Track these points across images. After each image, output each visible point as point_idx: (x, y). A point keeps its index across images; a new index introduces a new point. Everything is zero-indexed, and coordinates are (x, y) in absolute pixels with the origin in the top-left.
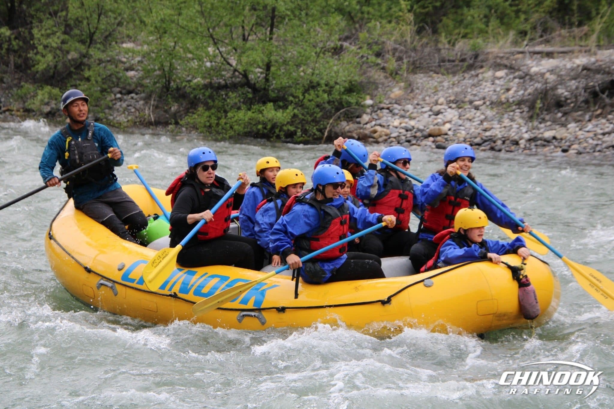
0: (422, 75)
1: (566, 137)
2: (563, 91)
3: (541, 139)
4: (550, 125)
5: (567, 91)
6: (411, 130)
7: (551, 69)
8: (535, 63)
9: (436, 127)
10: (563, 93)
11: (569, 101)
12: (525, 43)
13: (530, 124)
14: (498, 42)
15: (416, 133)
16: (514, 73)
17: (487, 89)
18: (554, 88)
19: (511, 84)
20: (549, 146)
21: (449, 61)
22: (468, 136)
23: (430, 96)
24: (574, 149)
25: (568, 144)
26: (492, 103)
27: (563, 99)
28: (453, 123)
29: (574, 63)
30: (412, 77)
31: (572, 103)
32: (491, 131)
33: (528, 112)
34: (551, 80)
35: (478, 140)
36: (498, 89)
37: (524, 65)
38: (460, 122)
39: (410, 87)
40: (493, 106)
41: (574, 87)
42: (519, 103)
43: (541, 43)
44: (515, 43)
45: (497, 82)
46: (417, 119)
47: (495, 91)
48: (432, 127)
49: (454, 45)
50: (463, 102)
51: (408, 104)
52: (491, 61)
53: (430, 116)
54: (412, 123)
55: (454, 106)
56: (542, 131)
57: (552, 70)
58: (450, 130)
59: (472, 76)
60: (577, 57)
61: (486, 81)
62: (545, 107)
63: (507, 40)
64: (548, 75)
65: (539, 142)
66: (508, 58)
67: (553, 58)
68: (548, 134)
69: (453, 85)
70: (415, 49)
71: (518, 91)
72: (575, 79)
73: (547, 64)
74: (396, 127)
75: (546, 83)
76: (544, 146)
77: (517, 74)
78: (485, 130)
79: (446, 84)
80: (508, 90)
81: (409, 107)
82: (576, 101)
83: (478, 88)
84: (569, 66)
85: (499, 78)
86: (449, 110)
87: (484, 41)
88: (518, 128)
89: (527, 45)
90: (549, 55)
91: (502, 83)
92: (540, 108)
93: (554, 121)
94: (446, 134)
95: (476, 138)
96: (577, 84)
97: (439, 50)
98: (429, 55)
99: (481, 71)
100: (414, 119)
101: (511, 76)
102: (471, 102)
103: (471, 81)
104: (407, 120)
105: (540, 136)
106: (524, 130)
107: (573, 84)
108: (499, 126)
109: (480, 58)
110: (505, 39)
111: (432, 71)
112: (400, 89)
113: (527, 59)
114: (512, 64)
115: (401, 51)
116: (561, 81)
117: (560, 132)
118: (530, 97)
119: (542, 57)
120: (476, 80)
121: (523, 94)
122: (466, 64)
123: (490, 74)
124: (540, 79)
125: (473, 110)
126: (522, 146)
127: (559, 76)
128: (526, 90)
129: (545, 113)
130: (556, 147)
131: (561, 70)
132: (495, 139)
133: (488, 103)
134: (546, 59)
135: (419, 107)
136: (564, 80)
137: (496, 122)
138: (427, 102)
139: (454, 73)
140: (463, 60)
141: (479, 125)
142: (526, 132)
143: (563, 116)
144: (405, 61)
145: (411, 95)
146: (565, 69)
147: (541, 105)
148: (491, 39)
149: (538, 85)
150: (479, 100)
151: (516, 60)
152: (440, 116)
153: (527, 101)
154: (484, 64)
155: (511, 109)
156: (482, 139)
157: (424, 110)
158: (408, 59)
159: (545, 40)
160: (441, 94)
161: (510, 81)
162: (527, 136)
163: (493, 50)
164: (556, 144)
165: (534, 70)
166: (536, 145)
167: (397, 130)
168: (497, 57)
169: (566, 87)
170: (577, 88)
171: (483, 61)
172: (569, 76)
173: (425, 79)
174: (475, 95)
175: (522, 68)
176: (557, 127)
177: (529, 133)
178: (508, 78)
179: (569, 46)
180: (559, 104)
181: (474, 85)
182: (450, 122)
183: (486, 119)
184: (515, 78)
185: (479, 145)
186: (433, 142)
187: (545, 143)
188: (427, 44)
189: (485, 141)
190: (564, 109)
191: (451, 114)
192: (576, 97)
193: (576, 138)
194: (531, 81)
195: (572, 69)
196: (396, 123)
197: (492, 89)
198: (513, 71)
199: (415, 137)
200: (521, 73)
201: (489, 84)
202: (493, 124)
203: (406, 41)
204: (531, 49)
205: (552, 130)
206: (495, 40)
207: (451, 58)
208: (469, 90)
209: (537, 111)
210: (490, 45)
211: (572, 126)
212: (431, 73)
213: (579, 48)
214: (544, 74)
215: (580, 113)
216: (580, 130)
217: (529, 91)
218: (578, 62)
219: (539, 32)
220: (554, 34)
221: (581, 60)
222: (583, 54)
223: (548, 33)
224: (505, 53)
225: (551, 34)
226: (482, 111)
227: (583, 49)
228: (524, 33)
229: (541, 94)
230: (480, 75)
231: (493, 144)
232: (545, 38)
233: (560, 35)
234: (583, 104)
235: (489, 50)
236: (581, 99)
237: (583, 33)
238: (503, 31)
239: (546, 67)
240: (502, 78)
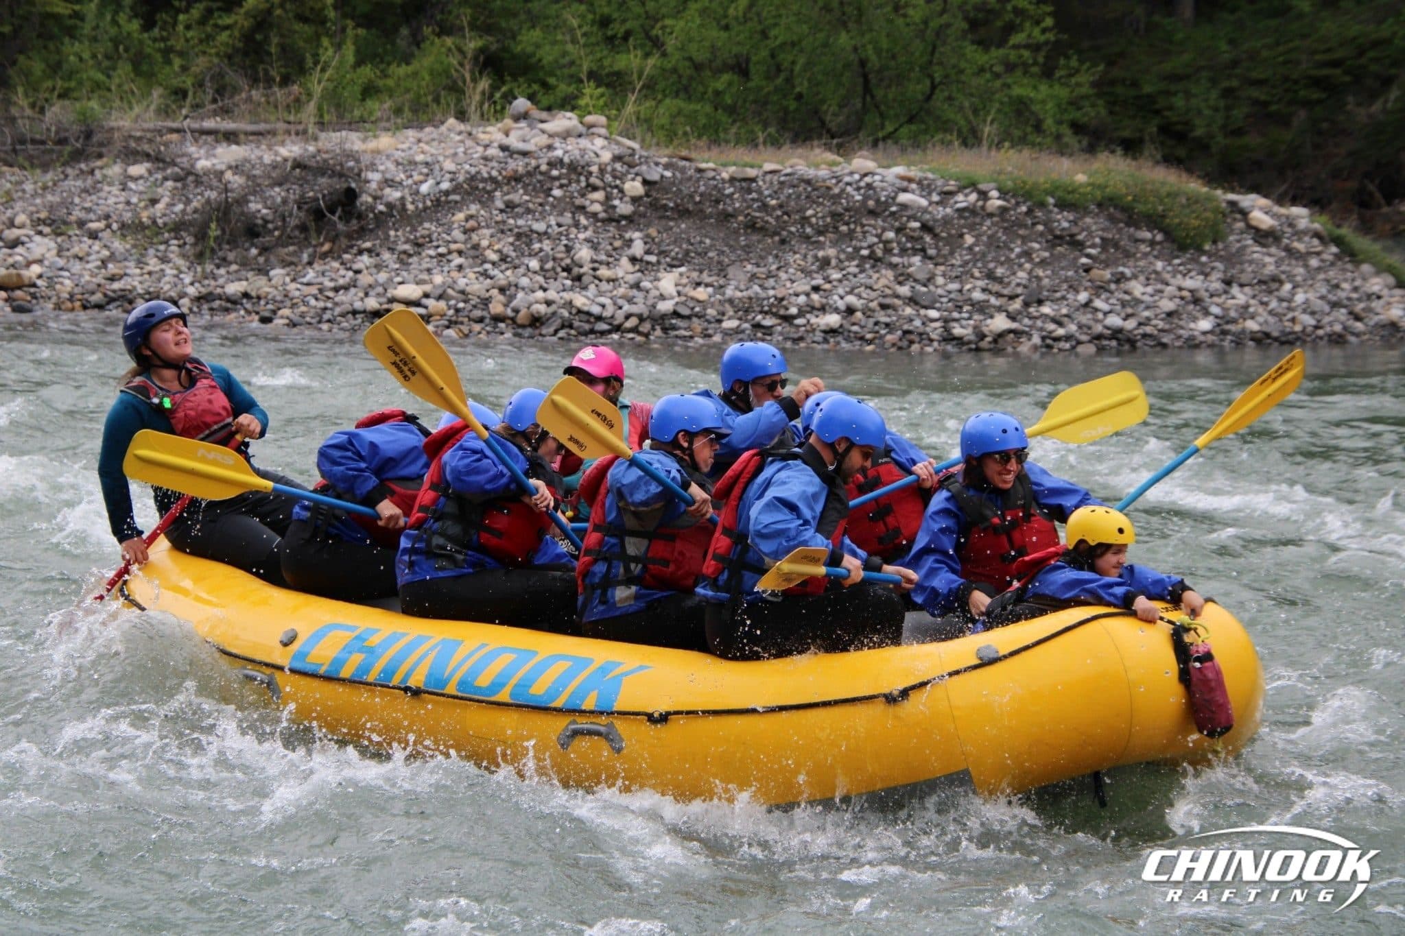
1: (268, 293)
2: (259, 206)
3: (220, 297)
4: (236, 272)
5: (267, 207)
7: (234, 164)
8: (202, 151)
9: (12, 271)
10: (259, 211)
11: (270, 226)
12: (184, 112)
13: (199, 269)
14: (131, 108)
16: (164, 169)
17: (112, 198)
18: (242, 201)
19: (160, 190)
20: (235, 310)
21: (33, 141)
22: (78, 290)
24: (282, 317)
25: (270, 307)
26: (123, 226)
27: (260, 222)
28: (46, 263)
29: (276, 154)
31: (276, 229)
32: (123, 282)
33: (195, 244)
34: (236, 186)
35: (97, 298)
36: (134, 200)
37: (183, 155)
38: (61, 262)
40: (125, 232)
41: (279, 200)
42: (177, 228)
43: (215, 113)
44: (164, 112)
45: (132, 185)
47: (128, 203)
48: (2, 271)
49: (42, 111)
50: (66, 223)
52: (119, 145)
55: (46, 230)
56: (221, 281)
57: (237, 167)
58: (40, 277)
59: (82, 172)
60: (283, 143)
61: (110, 184)
62: (227, 237)
63: (148, 106)
64: (229, 175)
65: (217, 304)
66: (150, 141)
67: (238, 143)
68: (234, 288)
69: (45, 188)
71: (174, 205)
72: (280, 185)
73: (227, 154)
75: (226, 190)
76: (227, 310)
77: (169, 171)
78: (112, 279)
79: (29, 187)
80: (154, 202)
82: (284, 227)
83: (94, 197)
84: (268, 158)
85: (135, 179)
86: (37, 238)
87: (103, 106)
88: (177, 276)
89: (186, 117)
90: (231, 137)
91: (141, 188)
92: (216, 238)
93: (245, 264)
94: (34, 286)
95: (93, 293)
96: (283, 194)
97: (13, 120)
99: (99, 163)
101: (159, 176)
102: (82, 224)
103: (79, 183)
105: (219, 290)
106: (187, 280)
107: (277, 193)
108: (138, 271)
109: (95, 139)
110: (145, 103)
113: (188, 144)
114: (160, 151)
116: (255, 188)
117: (257, 284)
118: (195, 216)
119: (217, 141)
120: (90, 181)
121: (184, 212)
122: (68, 149)
123: (116, 170)
124: (215, 183)
125: (85, 239)
127: (249, 177)
128: (188, 202)
129: (227, 247)
130: (248, 312)
131: (253, 167)
132: (130, 296)
133: (115, 226)
134: (225, 144)
136: (259, 185)
137: (132, 264)
139: (45, 167)
140: (62, 142)
141: (99, 268)
142: (192, 284)
143: (260, 254)
146: (262, 164)
147: (219, 232)
148: (117, 103)
149: (213, 195)
150: (99, 220)
151: (166, 145)
152: (19, 250)
153: (191, 223)
154: (104, 150)
155: (160, 238)
156: (105, 295)
159: (221, 108)
160: (19, 206)
161: (156, 184)
162: (192, 291)
163: (121, 123)
164: (249, 306)
165: (203, 164)
166: (211, 309)
168: (130, 136)
169: (264, 200)
170: (285, 201)
171: (101, 145)
172: (270, 177)
174: (89, 210)
175: (178, 160)
176: (250, 274)
177: (197, 285)
178: (152, 179)
179: (266, 121)
180: (253, 231)
181: (86, 191)
182: (40, 262)
183: (112, 257)
184: (166, 179)
185: (100, 307)
186: (6, 300)
187: (229, 305)
189: (112, 300)
190: (261, 240)
191: (42, 246)
192: (284, 220)
193: (286, 296)
194: (196, 187)
195: (275, 166)
197: (122, 199)
198: (161, 165)
200: (177, 169)
201: (115, 190)
202: (126, 267)
204: (196, 125)
205: (240, 280)
206: (126, 105)
207: (38, 137)
208: (77, 200)
209: (212, 243)
210: (114, 114)
211: (277, 273)
213: (285, 126)
214: (222, 173)
215: (291, 248)
216: (293, 280)
217: (195, 204)
218: (283, 152)
219: (210, 92)
220: (237, 98)
221: (291, 150)
222: (293, 137)
223: (227, 95)
224: (143, 130)
225: (231, 97)
226: (104, 241)
227: (293, 128)
228: (180, 94)
229: (218, 210)
230: (97, 172)
231: (127, 305)
232: (220, 104)
233: (249, 99)
234: (297, 233)
235: (113, 124)
236: (293, 222)
237: (292, 97)
238: (139, 89)
239: (225, 160)
240: (141, 177)
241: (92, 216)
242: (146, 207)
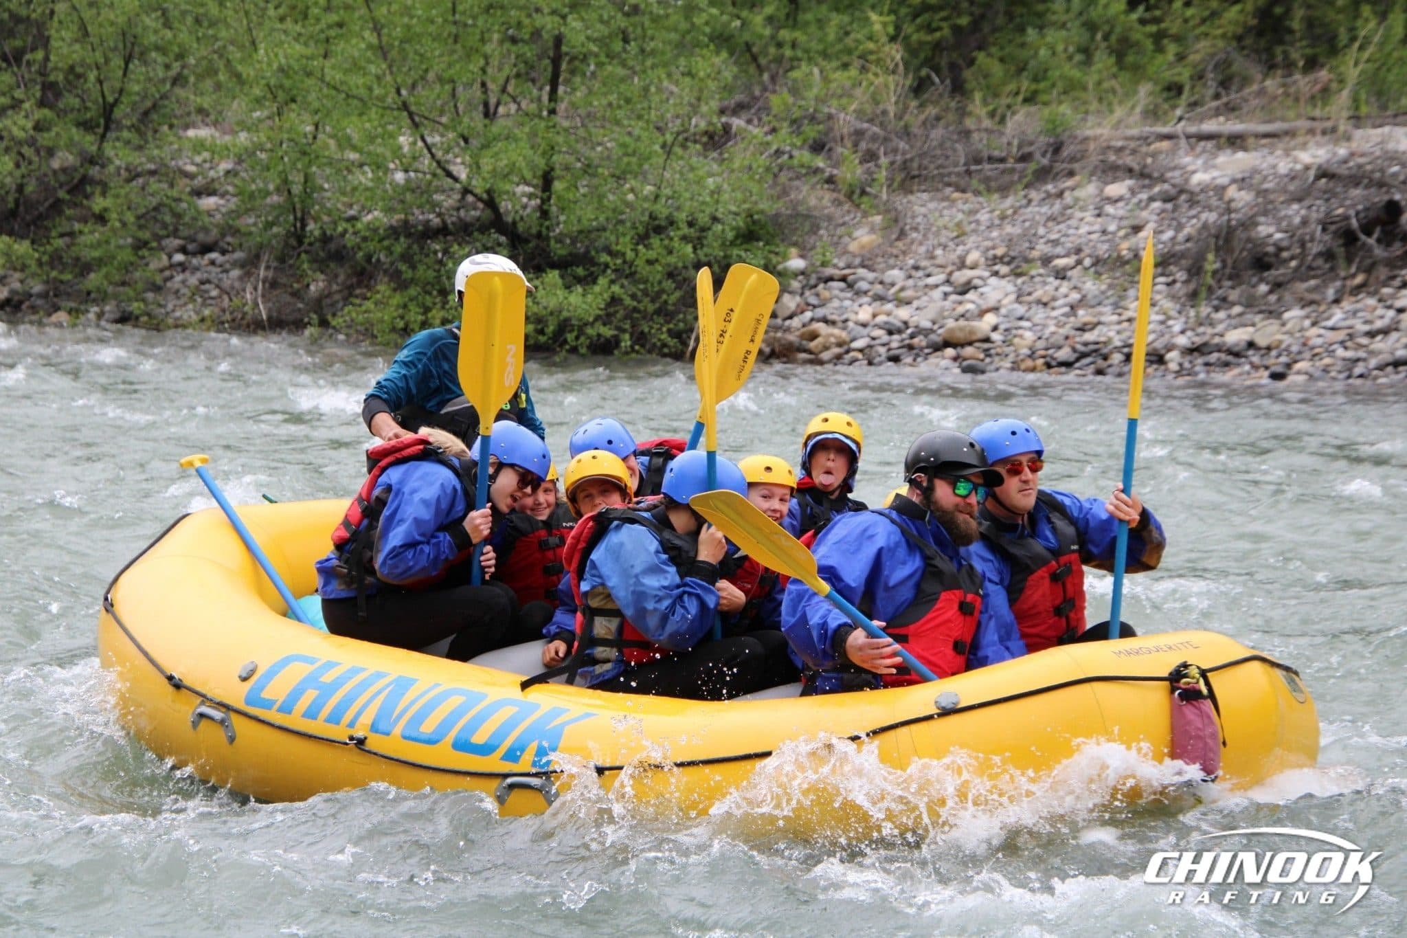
0: (925, 196)
1: (1281, 342)
2: (1271, 230)
3: (1219, 348)
4: (1240, 315)
5: (1279, 231)
6: (900, 331)
7: (1239, 176)
8: (1200, 162)
9: (962, 322)
10: (1270, 236)
11: (1285, 254)
12: (1178, 112)
13: (1192, 313)
14: (1111, 111)
15: (912, 336)
16: (1150, 187)
17: (1084, 227)
18: (1249, 223)
19: (1144, 214)
20: (1239, 365)
21: (991, 159)
22: (1041, 344)
23: (945, 247)
24: (1299, 373)
25: (1283, 359)
26: (1097, 262)
27: (1271, 249)
28: (1003, 311)
29: (1296, 161)
30: (900, 201)
31: (1292, 258)
32: (1096, 332)
33: (1186, 282)
34: (1240, 205)
35: (1064, 354)
36: (1112, 228)
37: (1175, 168)
38: (1021, 310)
39: (897, 228)
40: (1099, 268)
41: (1297, 220)
42: (1165, 262)
43: (1217, 113)
44: (1153, 114)
45: (1109, 209)
46: (916, 304)
47: (1104, 232)
48: (951, 323)
49: (1002, 121)
50: (1027, 260)
51: (893, 267)
52: (1094, 159)
53: (946, 295)
54: (904, 313)
55: (1004, 269)
56: (1220, 328)
57: (1243, 179)
58: (995, 328)
59: (1049, 195)
60: (1304, 146)
61: (1083, 209)
62: (1228, 271)
63: (1133, 107)
65: (1214, 357)
66: (1134, 152)
67: (1245, 149)
68: (1235, 337)
69: (1003, 217)
70: (906, 133)
71: (1162, 232)
72: (1300, 200)
73: (1232, 163)
74: (864, 325)
75: (1229, 211)
76: (1227, 364)
77: (1157, 189)
78: (1082, 329)
79: (983, 217)
80: (1137, 229)
81: (895, 274)
82: (1303, 256)
83: (1062, 226)
84: (1284, 167)
85: (1115, 201)
86: (993, 281)
87: (1076, 109)
88: (1162, 323)
89: (1180, 119)
90: (1235, 141)
91: (1121, 213)
92: (1215, 273)
93: (1250, 303)
94: (987, 340)
95: (1060, 348)
96: (1303, 212)
97: (967, 133)
98: (941, 145)
99: (1069, 183)
100: (908, 303)
101: (1144, 196)
102: (1046, 260)
103: (1044, 209)
104: (889, 306)
105: (1217, 340)
106: (1177, 326)
107: (1295, 212)
108: (1115, 318)
109: (1065, 153)
110: (1130, 105)
111: (949, 185)
112: (872, 230)
113: (1181, 152)
114: (1145, 166)
115: (874, 138)
116: (1266, 206)
117: (1266, 332)
118: (1189, 245)
119: (1219, 148)
120: (1057, 206)
121: (1173, 239)
122: (1032, 167)
123: (1090, 190)
124: (1214, 202)
125: (1051, 279)
126: (1173, 366)
127: (1260, 193)
128: (1179, 227)
129: (1228, 283)
130: (1255, 367)
131: (1265, 178)
132: (1105, 351)
133: (1087, 262)
134: (1229, 151)
135: (920, 273)
136: (1272, 202)
137: (1108, 309)
138: (939, 261)
139: (1004, 190)
140: (1025, 158)
141: (1066, 315)
142: (1183, 332)
143: (1271, 292)
144: (884, 161)
145: (900, 244)
146: (1276, 175)
147: (1217, 265)
148: (1094, 106)
149: (1211, 217)
150: (1067, 255)
151: (1154, 155)
152: (971, 295)
153: (1183, 255)
154: (1076, 166)
156: (1074, 350)
157: (930, 281)
158: (891, 158)
159: (1226, 104)
160: (971, 241)
161: (1141, 206)
162: (1182, 341)
163: (1099, 131)
164: (1256, 359)
165: (1199, 178)
166: (1207, 364)
167: (865, 331)
168: (1109, 147)
169: (1278, 221)
170: (1305, 222)
171: (1073, 159)
172: (1285, 191)
173: (932, 205)
174: (1055, 243)
175: (1169, 175)
176: (1258, 318)
177: (1189, 333)
178: (1135, 200)
179: (1283, 119)
180: (1261, 263)
181: (1052, 218)
182: (995, 309)
183: (1082, 302)
184: (1152, 199)
185: (1068, 365)
186: (955, 359)
187: (1230, 358)
188: (938, 118)
189: (1084, 355)
190: (1272, 274)
191: (998, 290)
192: (1303, 244)
193: (1304, 344)
194: (1191, 207)
195: (1293, 177)
196: (864, 314)
197: (1097, 227)
198: (1147, 182)
199: (911, 347)
200: (1166, 186)
201: (1088, 216)
202: (1101, 314)
203: (884, 113)
204: (1193, 129)
205: (1246, 325)
206: (1104, 107)
207: (996, 153)
208: (1041, 231)
209: (1210, 280)
210: (1091, 120)
211: (1294, 314)
212: (948, 190)
213: (1308, 124)
214: (1224, 188)
215: (1313, 282)
216: (1314, 324)
217: (1187, 230)
218: (1305, 157)
219: (1211, 87)
220: (1247, 91)
221: (1314, 154)
222: (1319, 138)
223: (1234, 88)
224: (1127, 139)
225: (1240, 89)
226: (1074, 282)
227: (1319, 126)
228: (1174, 90)
229: (1217, 237)
230: (1067, 194)
231: (1101, 363)
232: (1225, 100)
233: (1262, 92)
234: (1320, 262)
235: (1089, 133)
236: (1315, 248)
237: (1318, 87)
238: (1122, 85)
239: (1229, 172)
240: (1120, 199)
241: (1059, 250)
242: (1126, 237)
